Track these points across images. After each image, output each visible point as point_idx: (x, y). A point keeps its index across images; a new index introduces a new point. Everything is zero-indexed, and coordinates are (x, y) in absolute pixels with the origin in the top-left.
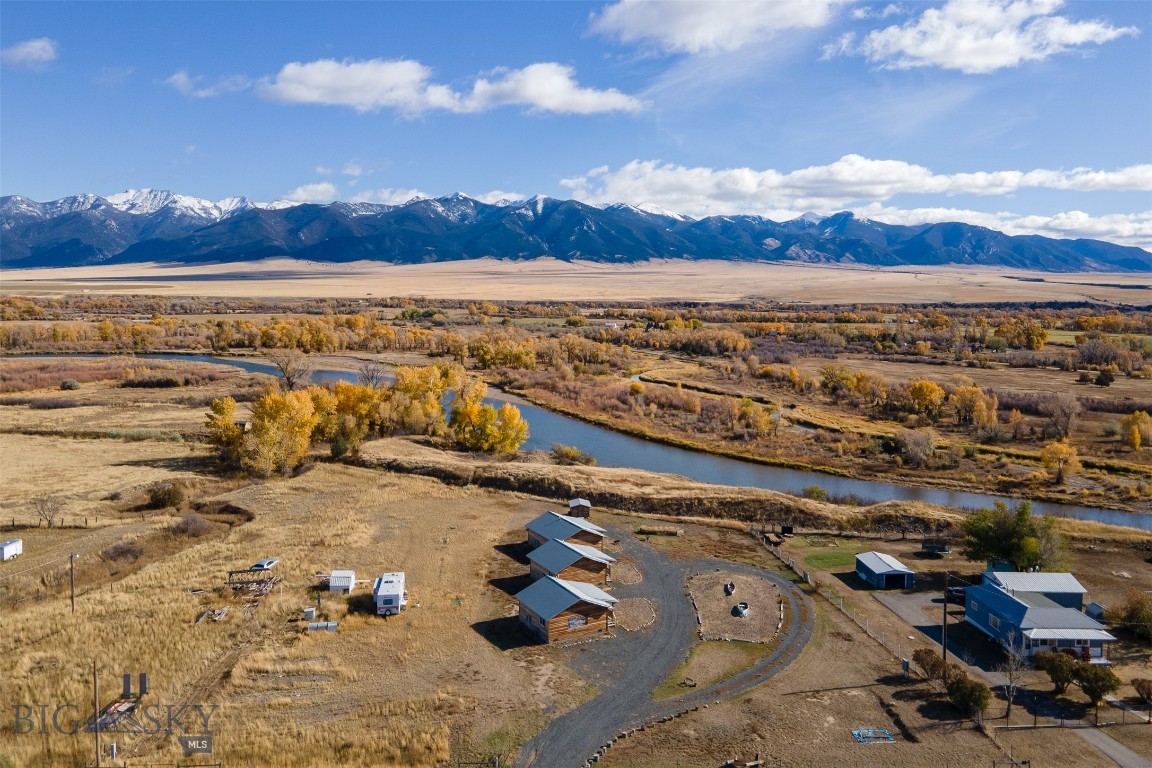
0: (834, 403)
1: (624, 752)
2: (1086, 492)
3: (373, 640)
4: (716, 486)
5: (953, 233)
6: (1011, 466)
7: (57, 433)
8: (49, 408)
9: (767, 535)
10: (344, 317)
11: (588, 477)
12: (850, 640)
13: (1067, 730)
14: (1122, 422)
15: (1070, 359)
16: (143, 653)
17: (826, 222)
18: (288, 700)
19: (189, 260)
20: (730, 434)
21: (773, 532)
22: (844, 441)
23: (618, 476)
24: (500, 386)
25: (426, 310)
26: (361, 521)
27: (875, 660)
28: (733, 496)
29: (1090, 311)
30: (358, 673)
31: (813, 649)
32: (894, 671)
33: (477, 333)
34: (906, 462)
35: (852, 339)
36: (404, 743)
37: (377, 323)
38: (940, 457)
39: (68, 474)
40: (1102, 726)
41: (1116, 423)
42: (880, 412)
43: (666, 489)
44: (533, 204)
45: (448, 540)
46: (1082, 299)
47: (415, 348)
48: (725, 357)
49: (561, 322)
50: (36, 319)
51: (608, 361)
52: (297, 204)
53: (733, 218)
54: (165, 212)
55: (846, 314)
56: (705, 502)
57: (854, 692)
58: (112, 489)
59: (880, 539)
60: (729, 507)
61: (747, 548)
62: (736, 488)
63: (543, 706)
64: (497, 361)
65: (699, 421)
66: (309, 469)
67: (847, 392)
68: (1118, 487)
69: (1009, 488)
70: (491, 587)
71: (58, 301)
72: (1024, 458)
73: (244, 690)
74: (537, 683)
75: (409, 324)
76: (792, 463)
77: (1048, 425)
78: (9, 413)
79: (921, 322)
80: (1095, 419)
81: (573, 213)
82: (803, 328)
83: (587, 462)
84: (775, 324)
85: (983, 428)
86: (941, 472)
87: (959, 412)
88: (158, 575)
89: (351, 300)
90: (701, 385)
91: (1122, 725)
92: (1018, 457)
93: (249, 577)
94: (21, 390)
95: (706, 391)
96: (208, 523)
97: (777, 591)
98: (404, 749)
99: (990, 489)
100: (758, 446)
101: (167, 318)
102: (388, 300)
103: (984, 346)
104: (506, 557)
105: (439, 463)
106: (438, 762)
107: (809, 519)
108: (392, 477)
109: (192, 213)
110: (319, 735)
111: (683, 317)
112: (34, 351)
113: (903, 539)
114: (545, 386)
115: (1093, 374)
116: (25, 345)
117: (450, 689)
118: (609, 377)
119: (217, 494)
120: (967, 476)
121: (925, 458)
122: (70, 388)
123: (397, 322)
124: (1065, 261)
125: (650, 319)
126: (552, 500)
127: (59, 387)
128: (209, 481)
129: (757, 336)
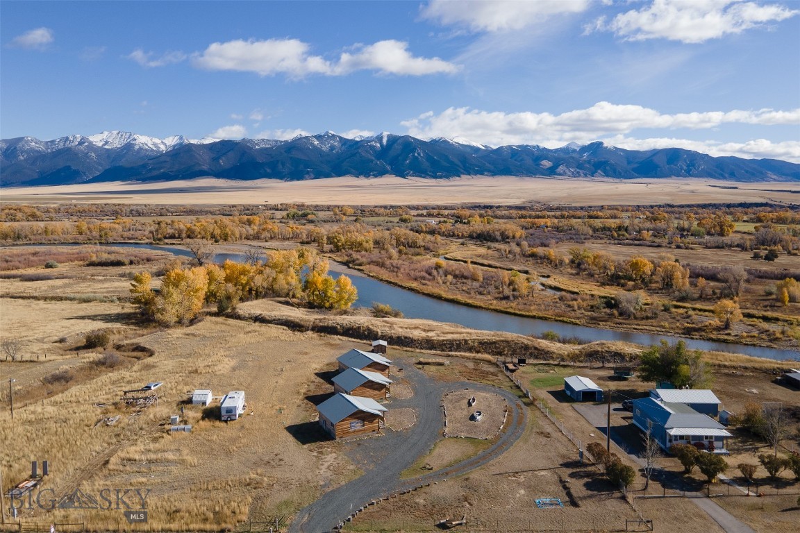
0: (578, 274)
1: (371, 515)
2: (745, 334)
3: (215, 437)
4: (479, 331)
5: (673, 156)
6: (695, 317)
7: (34, 298)
8: (33, 280)
9: (507, 365)
10: (246, 217)
11: (391, 325)
12: (548, 437)
13: (686, 499)
14: (777, 285)
15: (748, 243)
16: (52, 446)
17: (584, 149)
18: (144, 480)
19: (145, 180)
20: (501, 296)
21: (512, 362)
22: (580, 300)
23: (412, 324)
24: (346, 264)
25: (303, 212)
26: (226, 356)
27: (563, 451)
28: (489, 338)
29: (769, 209)
30: (198, 460)
31: (521, 444)
32: (574, 458)
33: (335, 227)
34: (621, 314)
35: (597, 230)
36: (217, 509)
37: (268, 221)
38: (645, 311)
39: (34, 325)
40: (713, 497)
41: (772, 286)
42: (609, 280)
43: (444, 333)
44: (380, 138)
45: (284, 369)
46: (764, 201)
47: (292, 238)
48: (506, 243)
49: (396, 219)
50: (37, 221)
51: (424, 246)
52: (217, 140)
53: (519, 146)
54: (128, 147)
55: (595, 212)
56: (469, 342)
57: (543, 473)
58: (61, 335)
59: (587, 367)
60: (486, 346)
61: (492, 374)
62: (492, 333)
63: (322, 483)
64: (346, 247)
65: (481, 287)
66: (200, 321)
67: (587, 266)
68: (768, 331)
69: (691, 331)
70: (306, 401)
71: (53, 208)
72: (705, 311)
73: (116, 473)
74: (322, 467)
75: (291, 222)
76: (541, 315)
77: (725, 288)
78: (5, 284)
79: (647, 218)
80: (760, 284)
81: (409, 145)
82: (564, 222)
83: (396, 315)
84: (544, 220)
85: (679, 291)
86: (644, 321)
87: (664, 279)
88: (78, 394)
89: (254, 206)
90: (486, 262)
91: (727, 496)
92: (700, 310)
93: (140, 395)
94: (17, 268)
95: (490, 266)
96: (121, 358)
97: (506, 403)
98: (216, 513)
99: (678, 333)
100: (518, 304)
101: (125, 219)
102: (279, 206)
103: (690, 233)
104: (321, 380)
105: (289, 316)
106: (238, 522)
107: (540, 353)
108: (256, 326)
109: (147, 147)
110: (159, 504)
111: (481, 216)
112: (32, 242)
113: (603, 367)
114: (377, 264)
115: (763, 253)
116: (26, 238)
117: (259, 471)
118: (423, 257)
119: (134, 338)
120: (663, 324)
121: (634, 311)
122: (51, 267)
123: (284, 220)
124: (753, 174)
125: (458, 217)
126: (363, 342)
127: (44, 267)
128: (130, 329)
129: (531, 228)
